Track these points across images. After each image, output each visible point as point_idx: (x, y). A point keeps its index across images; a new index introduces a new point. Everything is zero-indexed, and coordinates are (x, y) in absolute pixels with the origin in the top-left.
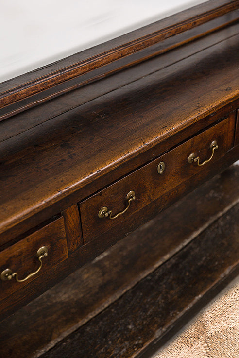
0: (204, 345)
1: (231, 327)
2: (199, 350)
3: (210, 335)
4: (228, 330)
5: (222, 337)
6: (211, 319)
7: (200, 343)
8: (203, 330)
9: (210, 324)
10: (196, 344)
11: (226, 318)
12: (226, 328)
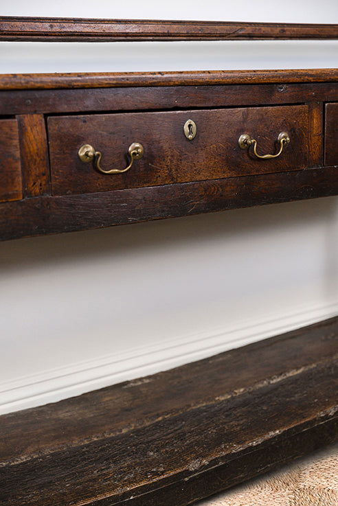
0: (291, 496)
1: (330, 488)
2: (283, 499)
3: (303, 487)
4: (326, 491)
5: (314, 495)
6: (312, 470)
7: (287, 491)
8: (298, 479)
9: (308, 475)
10: (283, 490)
11: (329, 477)
12: (324, 487)
